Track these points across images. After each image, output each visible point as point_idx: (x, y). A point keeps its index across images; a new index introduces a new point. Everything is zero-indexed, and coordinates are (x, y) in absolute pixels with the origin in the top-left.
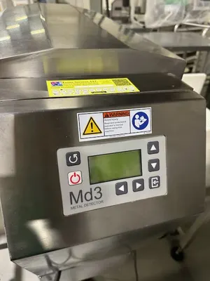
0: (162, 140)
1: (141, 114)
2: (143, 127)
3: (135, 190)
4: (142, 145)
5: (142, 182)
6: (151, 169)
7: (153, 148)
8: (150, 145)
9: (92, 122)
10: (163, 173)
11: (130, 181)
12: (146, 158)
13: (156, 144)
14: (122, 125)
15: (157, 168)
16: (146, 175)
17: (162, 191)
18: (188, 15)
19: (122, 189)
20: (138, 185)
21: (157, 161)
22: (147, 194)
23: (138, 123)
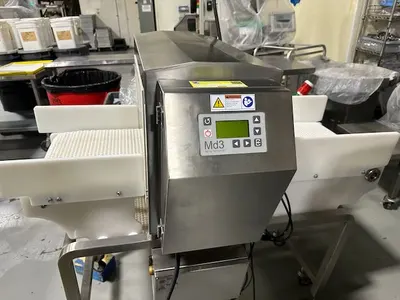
0: (262, 115)
1: (248, 98)
2: (250, 105)
3: (245, 146)
4: (249, 117)
5: (249, 141)
6: (255, 133)
7: (257, 120)
8: (254, 118)
9: (218, 101)
10: (263, 136)
11: (242, 139)
12: (252, 126)
13: (259, 118)
14: (237, 104)
15: (260, 133)
16: (252, 137)
17: (264, 149)
18: (267, 38)
19: (236, 144)
20: (247, 143)
21: (259, 129)
22: (253, 149)
23: (246, 103)
